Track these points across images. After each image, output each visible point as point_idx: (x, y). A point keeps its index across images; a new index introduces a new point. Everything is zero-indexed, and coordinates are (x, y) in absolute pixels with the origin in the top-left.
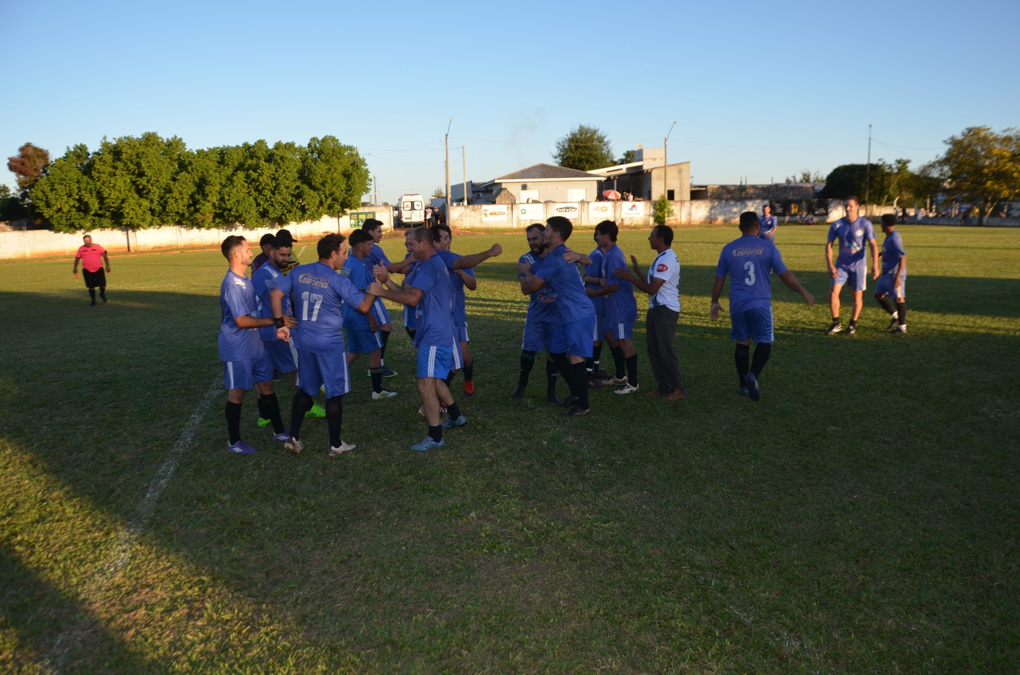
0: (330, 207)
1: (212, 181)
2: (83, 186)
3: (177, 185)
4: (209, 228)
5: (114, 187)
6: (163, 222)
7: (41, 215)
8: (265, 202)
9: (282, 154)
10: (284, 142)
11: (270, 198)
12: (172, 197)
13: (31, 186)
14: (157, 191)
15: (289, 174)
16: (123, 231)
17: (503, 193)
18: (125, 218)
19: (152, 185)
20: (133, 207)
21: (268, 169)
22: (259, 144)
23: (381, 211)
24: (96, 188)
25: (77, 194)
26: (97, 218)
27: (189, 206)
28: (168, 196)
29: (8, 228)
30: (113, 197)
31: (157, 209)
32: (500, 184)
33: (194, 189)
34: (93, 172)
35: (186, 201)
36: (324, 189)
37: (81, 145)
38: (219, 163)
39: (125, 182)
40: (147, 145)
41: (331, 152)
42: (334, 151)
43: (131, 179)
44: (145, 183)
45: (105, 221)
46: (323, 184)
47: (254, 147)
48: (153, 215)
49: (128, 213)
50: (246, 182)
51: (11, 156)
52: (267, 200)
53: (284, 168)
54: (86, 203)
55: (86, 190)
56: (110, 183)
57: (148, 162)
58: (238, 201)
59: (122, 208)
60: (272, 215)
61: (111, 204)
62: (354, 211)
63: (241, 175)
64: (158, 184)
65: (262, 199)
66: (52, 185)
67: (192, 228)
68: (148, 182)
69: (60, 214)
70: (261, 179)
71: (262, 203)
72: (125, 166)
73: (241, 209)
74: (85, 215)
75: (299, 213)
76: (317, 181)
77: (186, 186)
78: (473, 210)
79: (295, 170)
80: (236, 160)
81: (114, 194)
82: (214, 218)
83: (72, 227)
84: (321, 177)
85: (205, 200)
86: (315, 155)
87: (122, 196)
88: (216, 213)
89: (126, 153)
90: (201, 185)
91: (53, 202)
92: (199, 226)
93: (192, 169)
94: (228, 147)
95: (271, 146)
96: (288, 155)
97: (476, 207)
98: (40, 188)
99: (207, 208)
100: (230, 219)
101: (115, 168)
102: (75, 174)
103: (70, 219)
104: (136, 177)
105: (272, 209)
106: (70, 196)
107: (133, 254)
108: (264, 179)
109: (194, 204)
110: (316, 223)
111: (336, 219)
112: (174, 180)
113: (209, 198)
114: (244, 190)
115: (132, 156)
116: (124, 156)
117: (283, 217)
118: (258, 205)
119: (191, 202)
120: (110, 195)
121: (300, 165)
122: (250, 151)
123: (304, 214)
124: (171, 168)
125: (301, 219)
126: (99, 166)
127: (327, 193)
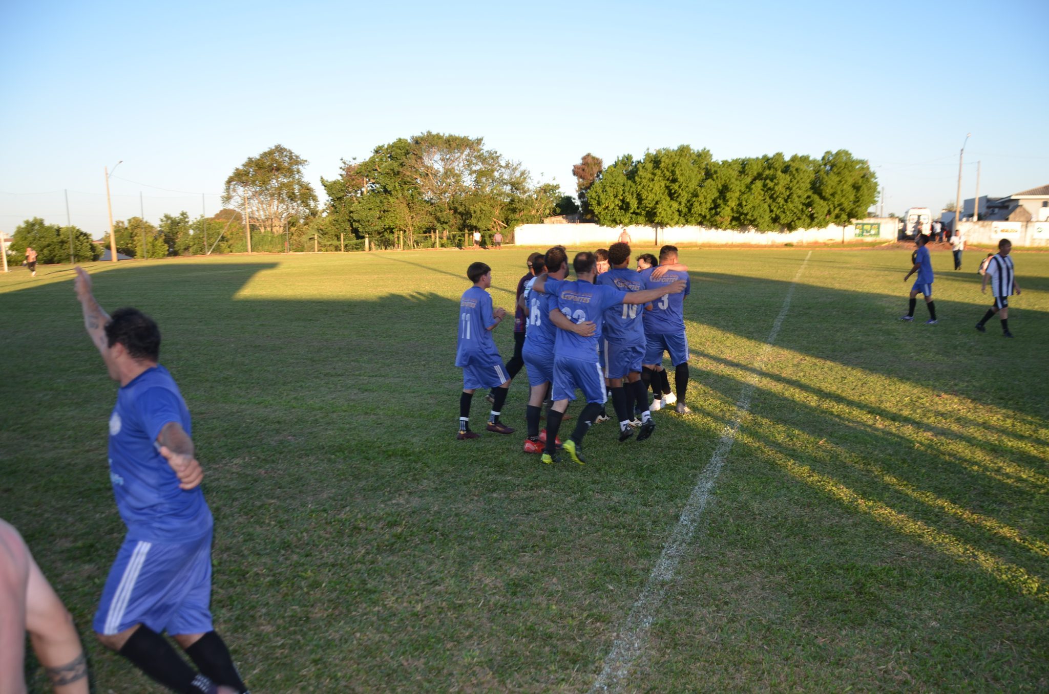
0: (837, 217)
1: (733, 188)
2: (627, 189)
3: (703, 190)
4: (725, 229)
5: (651, 190)
6: (687, 222)
7: (592, 212)
8: (778, 209)
9: (797, 166)
10: (800, 155)
11: (783, 205)
12: (698, 201)
13: (589, 188)
14: (686, 195)
15: (802, 185)
16: (653, 228)
17: (1018, 210)
18: (657, 216)
19: (682, 190)
20: (666, 208)
21: (783, 179)
22: (777, 157)
23: (886, 223)
24: (637, 191)
25: (622, 195)
26: (634, 216)
27: (711, 209)
28: (694, 199)
29: (564, 221)
30: (649, 199)
31: (684, 211)
32: (1017, 200)
33: (717, 194)
34: (636, 178)
35: (708, 204)
36: (833, 199)
37: (628, 155)
38: (740, 172)
39: (661, 186)
40: (681, 156)
41: (843, 165)
42: (846, 164)
43: (665, 184)
44: (676, 188)
45: (641, 219)
46: (833, 195)
47: (772, 159)
48: (680, 215)
49: (660, 213)
50: (763, 190)
51: (575, 163)
52: (779, 207)
53: (798, 178)
54: (628, 203)
55: (629, 192)
56: (649, 186)
57: (681, 170)
58: (754, 207)
59: (655, 208)
60: (783, 221)
61: (647, 205)
62: (859, 221)
63: (759, 184)
64: (687, 189)
65: (775, 206)
66: (604, 187)
67: (711, 229)
68: (680, 187)
69: (607, 211)
70: (776, 188)
71: (775, 209)
72: (662, 173)
73: (756, 214)
74: (625, 213)
75: (808, 220)
76: (827, 192)
77: (711, 191)
78: (983, 226)
79: (808, 181)
80: (754, 170)
81: (651, 196)
82: (731, 221)
83: (615, 222)
84: (832, 188)
85: (725, 204)
86: (828, 167)
87: (657, 199)
88: (733, 217)
89: (664, 162)
90: (724, 191)
91: (603, 201)
92: (717, 227)
93: (717, 177)
94: (749, 158)
95: (787, 158)
96: (803, 167)
97: (986, 223)
98: (595, 189)
99: (726, 212)
100: (746, 223)
101: (654, 174)
102: (622, 179)
103: (613, 216)
104: (670, 183)
105: (784, 215)
106: (616, 196)
108: (780, 188)
109: (716, 206)
110: (822, 230)
111: (841, 228)
112: (701, 186)
113: (729, 203)
114: (760, 197)
115: (668, 165)
116: (662, 165)
117: (793, 223)
118: (771, 211)
119: (713, 206)
120: (647, 197)
121: (813, 176)
122: (769, 163)
123: (812, 221)
124: (699, 176)
125: (810, 226)
126: (641, 172)
127: (836, 203)
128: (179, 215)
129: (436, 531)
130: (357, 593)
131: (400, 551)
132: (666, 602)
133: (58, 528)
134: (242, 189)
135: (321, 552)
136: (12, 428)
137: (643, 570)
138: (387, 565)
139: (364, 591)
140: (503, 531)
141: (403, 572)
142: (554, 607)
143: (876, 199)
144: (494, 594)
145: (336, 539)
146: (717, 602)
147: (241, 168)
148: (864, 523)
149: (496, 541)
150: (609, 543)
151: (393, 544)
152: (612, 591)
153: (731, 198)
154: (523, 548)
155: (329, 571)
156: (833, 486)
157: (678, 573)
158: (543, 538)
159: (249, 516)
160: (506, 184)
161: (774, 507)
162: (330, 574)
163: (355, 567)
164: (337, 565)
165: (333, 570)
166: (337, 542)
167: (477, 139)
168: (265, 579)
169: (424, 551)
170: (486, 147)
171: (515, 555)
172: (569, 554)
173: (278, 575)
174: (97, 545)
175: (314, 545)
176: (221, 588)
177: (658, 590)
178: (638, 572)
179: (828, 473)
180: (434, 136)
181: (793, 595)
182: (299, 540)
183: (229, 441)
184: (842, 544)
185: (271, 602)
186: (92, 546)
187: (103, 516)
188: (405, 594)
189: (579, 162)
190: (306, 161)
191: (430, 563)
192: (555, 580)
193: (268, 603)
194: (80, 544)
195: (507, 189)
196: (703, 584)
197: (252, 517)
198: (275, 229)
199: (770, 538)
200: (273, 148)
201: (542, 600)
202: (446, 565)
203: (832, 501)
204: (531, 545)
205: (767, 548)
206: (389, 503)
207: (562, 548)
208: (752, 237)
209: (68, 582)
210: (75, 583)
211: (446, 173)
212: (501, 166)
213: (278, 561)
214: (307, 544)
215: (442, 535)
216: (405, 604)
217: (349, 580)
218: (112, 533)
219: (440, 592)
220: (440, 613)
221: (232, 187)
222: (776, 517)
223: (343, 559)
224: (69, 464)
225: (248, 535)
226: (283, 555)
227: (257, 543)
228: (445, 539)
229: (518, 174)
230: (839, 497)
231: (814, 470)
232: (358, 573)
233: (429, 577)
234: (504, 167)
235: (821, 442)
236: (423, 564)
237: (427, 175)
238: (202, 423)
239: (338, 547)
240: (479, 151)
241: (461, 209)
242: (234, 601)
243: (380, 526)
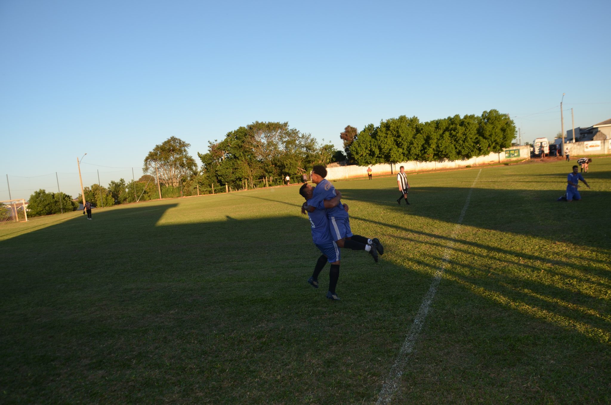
0: (494, 148)
1: (433, 137)
2: (372, 143)
3: (416, 140)
4: (431, 161)
5: (386, 143)
6: (409, 159)
7: (354, 158)
8: (460, 147)
9: (468, 121)
10: (469, 115)
11: (462, 144)
12: (413, 147)
13: (350, 145)
14: (406, 144)
15: (472, 131)
16: (389, 164)
17: (598, 134)
18: (391, 158)
19: (404, 141)
20: (395, 152)
21: (461, 130)
22: (456, 117)
23: (523, 148)
24: (378, 144)
25: (370, 148)
26: (378, 158)
27: (421, 151)
28: (411, 146)
29: (338, 165)
30: (386, 148)
31: (406, 153)
32: (597, 128)
33: (424, 142)
34: (377, 137)
35: (420, 148)
36: (491, 138)
37: (371, 124)
38: (436, 128)
39: (391, 140)
40: (401, 122)
41: (494, 118)
42: (496, 117)
43: (394, 139)
44: (400, 140)
45: (382, 160)
46: (490, 136)
47: (453, 119)
48: (404, 156)
49: (393, 155)
50: (450, 137)
51: (341, 132)
53: (470, 128)
54: (374, 152)
55: (373, 145)
56: (384, 141)
57: (402, 130)
58: (446, 147)
59: (390, 153)
60: (463, 153)
61: (385, 152)
62: (507, 149)
63: (447, 133)
64: (407, 140)
65: (458, 145)
66: (359, 144)
67: (423, 162)
68: (402, 140)
69: (362, 157)
70: (458, 135)
71: (458, 147)
72: (391, 133)
73: (447, 151)
74: (373, 157)
75: (478, 152)
76: (487, 134)
77: (420, 141)
78: (579, 145)
79: (475, 129)
80: (444, 126)
81: (386, 147)
82: (434, 156)
83: (367, 163)
84: (489, 132)
85: (429, 147)
86: (486, 120)
87: (390, 147)
88: (434, 154)
89: (392, 126)
90: (428, 140)
91: (360, 152)
92: (426, 161)
93: (423, 132)
94: (440, 119)
95: (462, 117)
96: (472, 121)
97: (580, 143)
98: (354, 146)
99: (430, 151)
100: (442, 156)
101: (387, 134)
102: (369, 138)
103: (366, 159)
104: (396, 138)
105: (463, 150)
106: (366, 148)
107: (394, 175)
108: (459, 135)
109: (424, 149)
110: (487, 156)
111: (497, 154)
112: (414, 138)
113: (431, 146)
114: (449, 141)
115: (394, 128)
116: (391, 128)
117: (469, 154)
118: (456, 148)
119: (422, 148)
120: (384, 147)
121: (478, 126)
122: (452, 121)
123: (480, 152)
124: (413, 132)
125: (479, 155)
126: (379, 133)
127: (493, 140)
128: (119, 181)
129: (284, 339)
130: (245, 373)
131: (265, 350)
132: (409, 364)
133: (81, 354)
134: (154, 163)
135: (223, 355)
136: (47, 305)
137: (396, 348)
138: (260, 358)
139: (249, 372)
140: (320, 336)
141: (268, 360)
142: (350, 371)
143: (515, 135)
144: (318, 367)
145: (231, 347)
146: (436, 361)
147: (152, 151)
148: (514, 315)
149: (316, 341)
150: (377, 337)
151: (261, 348)
152: (380, 360)
153: (432, 143)
154: (331, 343)
155: (229, 364)
156: (496, 297)
157: (414, 349)
158: (341, 337)
159: (182, 340)
160: (303, 147)
161: (465, 310)
162: (230, 365)
163: (242, 360)
164: (233, 360)
165: (231, 363)
166: (231, 349)
167: (285, 123)
168: (195, 370)
169: (278, 349)
170: (290, 127)
171: (327, 347)
172: (356, 344)
173: (202, 368)
174: (104, 360)
175: (219, 352)
176: (173, 376)
177: (404, 358)
178: (393, 350)
179: (494, 290)
180: (260, 124)
181: (476, 354)
182: (211, 349)
183: (166, 302)
184: (502, 326)
185: (200, 381)
186: (101, 361)
187: (104, 346)
188: (271, 371)
189: (343, 131)
190: (189, 144)
191: (282, 355)
192: (349, 358)
193: (199, 382)
194: (94, 361)
195: (304, 150)
196: (428, 353)
197: (184, 340)
198: (174, 185)
199: (464, 327)
200: (170, 139)
201: (344, 368)
202: (291, 355)
203: (496, 304)
204: (335, 341)
205: (462, 332)
206: (257, 327)
207: (352, 342)
208: (447, 164)
209: (92, 380)
210: (95, 380)
211: (268, 144)
212: (300, 137)
213: (201, 361)
214: (216, 351)
215: (287, 341)
216: (271, 376)
217: (240, 367)
218: (111, 354)
219: (289, 369)
220: (290, 379)
221: (148, 163)
222: (466, 316)
223: (236, 357)
224: (82, 321)
225: (184, 349)
226: (204, 358)
227: (189, 353)
228: (289, 342)
229: (309, 141)
230: (500, 302)
231: (486, 290)
232: (245, 363)
233: (283, 362)
234: (301, 138)
235: (489, 274)
236: (279, 356)
237: (258, 146)
238: (149, 294)
239: (232, 351)
240: (286, 130)
241: (279, 164)
242: (181, 382)
243: (253, 339)
